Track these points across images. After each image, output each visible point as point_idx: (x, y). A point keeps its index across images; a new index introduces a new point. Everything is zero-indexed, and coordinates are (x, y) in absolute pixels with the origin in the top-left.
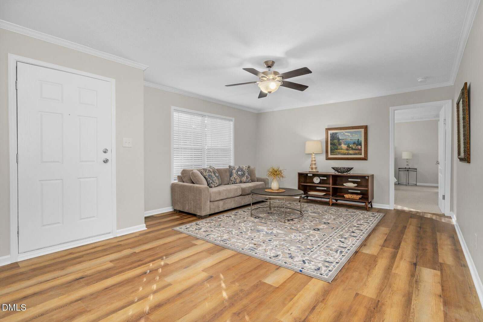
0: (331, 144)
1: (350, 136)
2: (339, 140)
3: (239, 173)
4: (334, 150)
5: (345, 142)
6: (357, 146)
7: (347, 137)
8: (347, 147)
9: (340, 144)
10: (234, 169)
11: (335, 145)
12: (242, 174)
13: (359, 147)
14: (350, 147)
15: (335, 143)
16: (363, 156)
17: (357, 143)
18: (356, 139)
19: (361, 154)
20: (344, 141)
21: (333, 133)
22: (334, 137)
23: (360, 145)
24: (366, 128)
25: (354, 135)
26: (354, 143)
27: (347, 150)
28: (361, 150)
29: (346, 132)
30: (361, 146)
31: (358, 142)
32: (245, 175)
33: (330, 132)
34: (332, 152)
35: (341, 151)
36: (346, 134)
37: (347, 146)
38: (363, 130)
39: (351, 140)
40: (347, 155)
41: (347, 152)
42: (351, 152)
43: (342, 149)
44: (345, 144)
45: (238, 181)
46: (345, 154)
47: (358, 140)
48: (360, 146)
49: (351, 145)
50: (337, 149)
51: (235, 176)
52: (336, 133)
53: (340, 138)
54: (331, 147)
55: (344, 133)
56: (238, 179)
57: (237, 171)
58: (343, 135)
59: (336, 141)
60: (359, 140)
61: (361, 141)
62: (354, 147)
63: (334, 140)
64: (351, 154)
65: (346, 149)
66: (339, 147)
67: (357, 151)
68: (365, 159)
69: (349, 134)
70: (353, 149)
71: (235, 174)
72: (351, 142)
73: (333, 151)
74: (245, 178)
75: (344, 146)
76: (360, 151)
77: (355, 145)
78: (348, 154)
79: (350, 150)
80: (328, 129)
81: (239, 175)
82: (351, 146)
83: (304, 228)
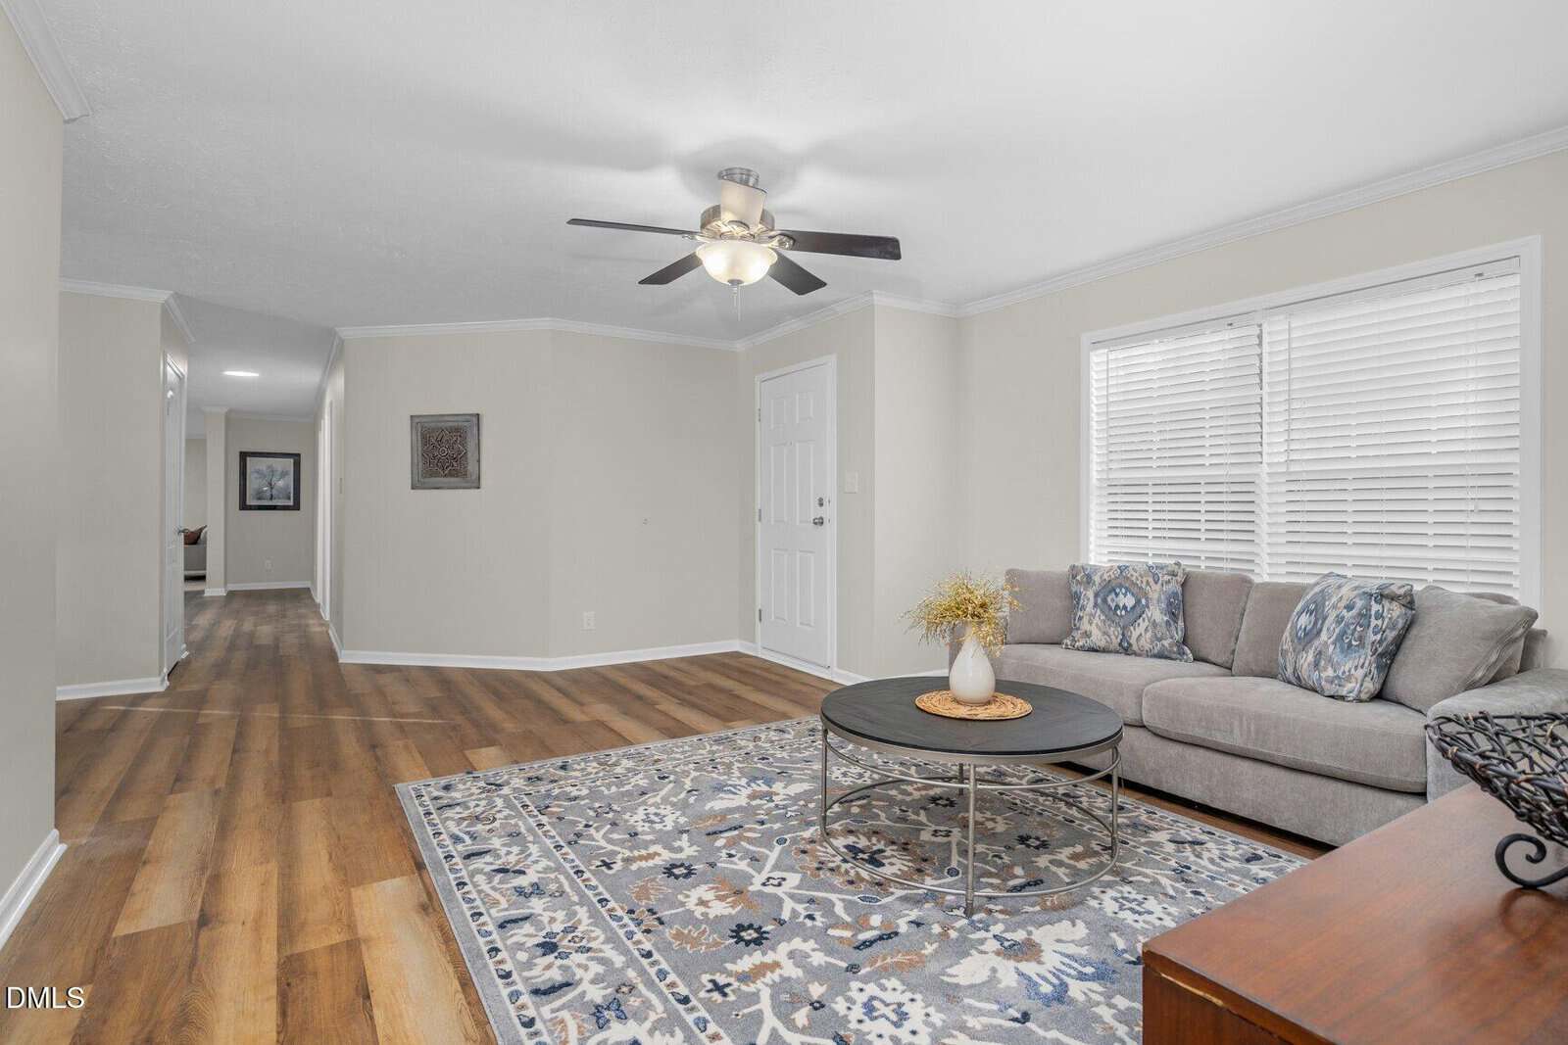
83: (731, 856)
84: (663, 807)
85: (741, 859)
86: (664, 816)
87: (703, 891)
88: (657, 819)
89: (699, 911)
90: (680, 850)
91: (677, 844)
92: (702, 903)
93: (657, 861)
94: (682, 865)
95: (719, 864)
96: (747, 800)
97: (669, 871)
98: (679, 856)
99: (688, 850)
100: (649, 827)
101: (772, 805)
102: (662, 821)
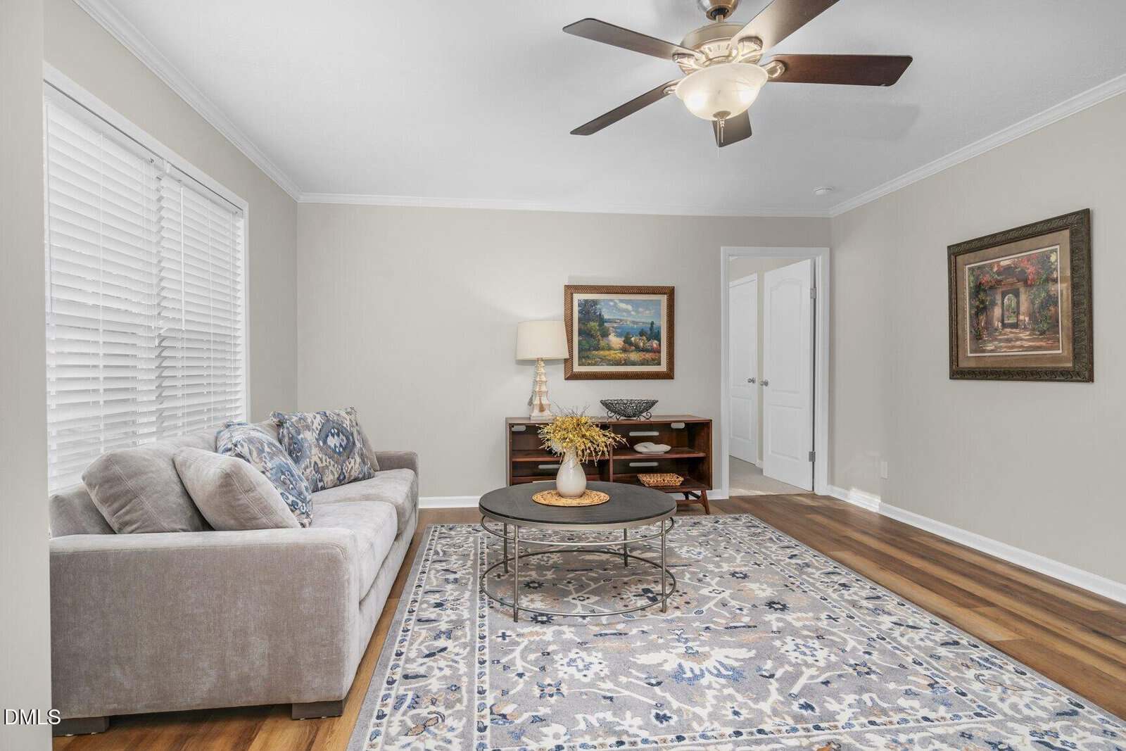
0: (580, 333)
1: (633, 313)
2: (601, 321)
3: (332, 441)
4: (589, 350)
5: (619, 328)
6: (649, 340)
7: (625, 314)
8: (624, 342)
9: (605, 334)
10: (308, 428)
11: (592, 336)
12: (343, 444)
13: (655, 344)
14: (631, 344)
15: (591, 331)
16: (663, 368)
17: (649, 332)
18: (647, 323)
19: (659, 364)
20: (615, 325)
21: (586, 301)
22: (588, 313)
23: (657, 337)
24: (670, 293)
25: (641, 310)
26: (642, 333)
27: (624, 350)
28: (659, 352)
29: (621, 301)
30: (660, 341)
31: (651, 329)
32: (356, 450)
33: (578, 297)
34: (583, 359)
35: (607, 353)
36: (623, 306)
37: (623, 339)
38: (664, 299)
39: (634, 322)
40: (623, 365)
41: (623, 355)
42: (634, 356)
43: (610, 349)
44: (619, 335)
45: (329, 478)
46: (618, 363)
47: (652, 323)
48: (656, 341)
49: (633, 339)
50: (597, 349)
51: (315, 459)
52: (595, 302)
53: (606, 317)
54: (579, 342)
55: (616, 303)
56: (331, 468)
57: (323, 436)
58: (616, 310)
59: (594, 325)
60: (654, 326)
61: (660, 328)
62: (642, 344)
63: (589, 320)
64: (634, 364)
65: (622, 349)
66: (603, 343)
67: (648, 356)
68: (669, 375)
69: (629, 307)
70: (638, 349)
71: (315, 451)
72: (632, 328)
73: (585, 354)
74: (358, 460)
75: (615, 341)
76: (657, 354)
77: (644, 338)
78: (627, 363)
79: (632, 351)
80: (571, 290)
81: (332, 453)
82: (635, 340)
83: (741, 609)
84: (799, 662)
85: (734, 607)
86: (795, 650)
87: (762, 595)
88: (803, 649)
89: (765, 586)
90: (779, 620)
91: (781, 624)
92: (764, 590)
93: (795, 616)
94: (776, 609)
95: (750, 606)
96: (712, 653)
97: (784, 608)
98: (779, 616)
99: (773, 618)
100: (808, 642)
101: (690, 644)
102: (797, 645)
